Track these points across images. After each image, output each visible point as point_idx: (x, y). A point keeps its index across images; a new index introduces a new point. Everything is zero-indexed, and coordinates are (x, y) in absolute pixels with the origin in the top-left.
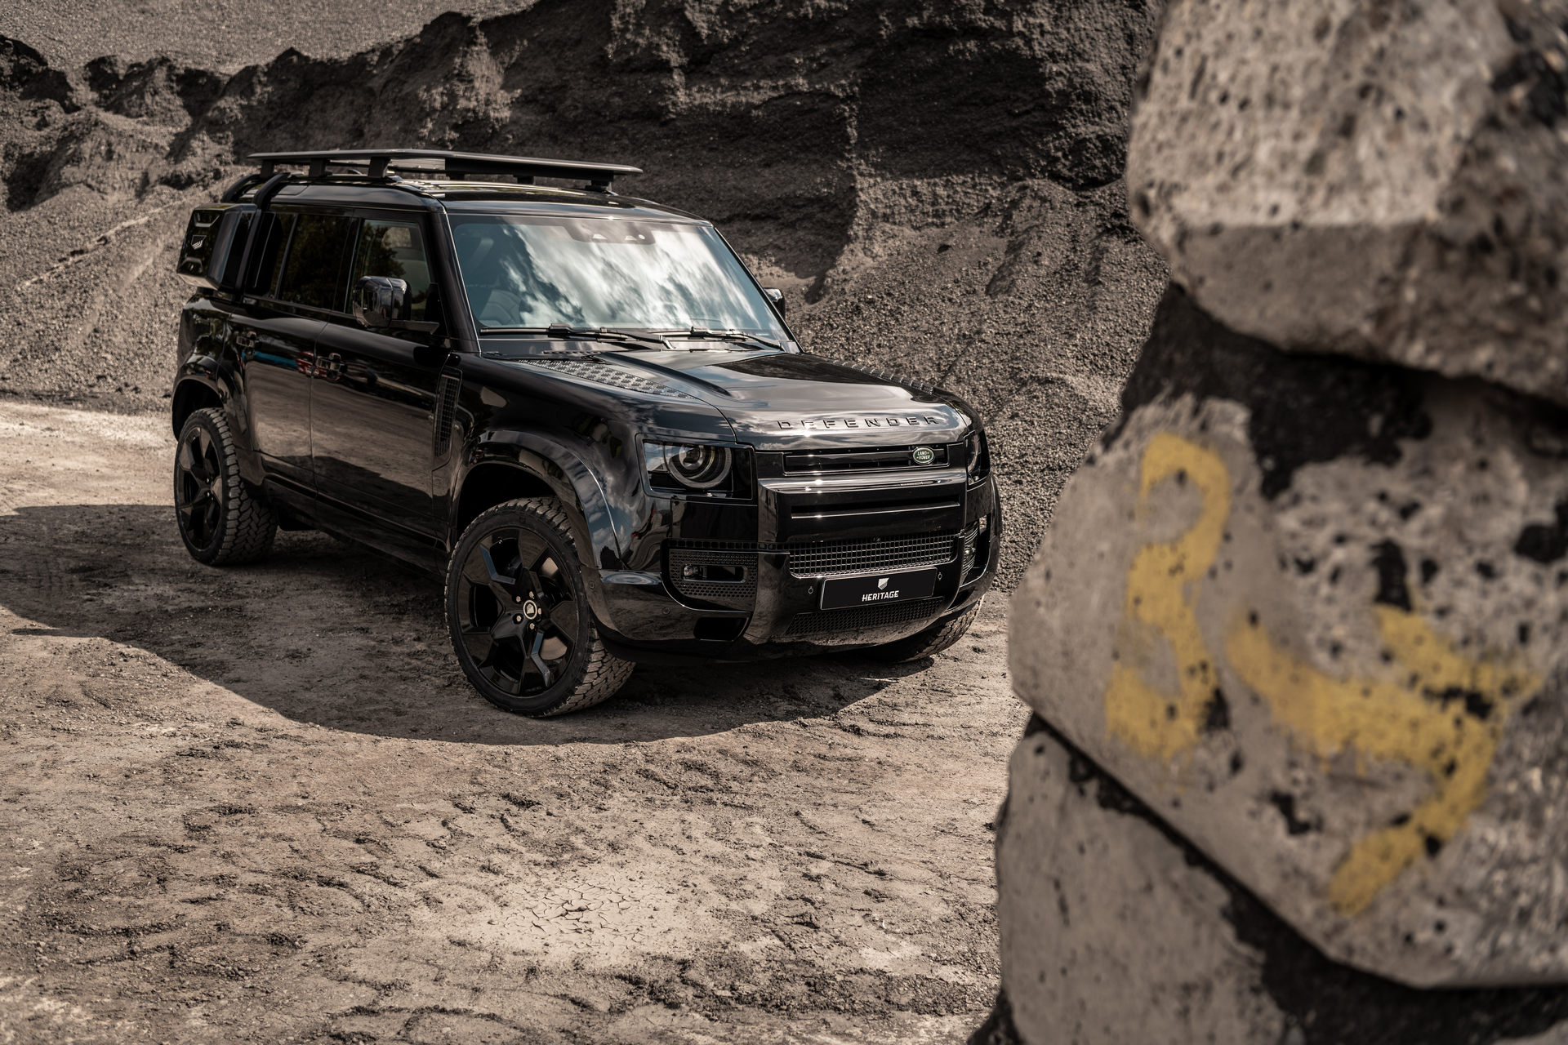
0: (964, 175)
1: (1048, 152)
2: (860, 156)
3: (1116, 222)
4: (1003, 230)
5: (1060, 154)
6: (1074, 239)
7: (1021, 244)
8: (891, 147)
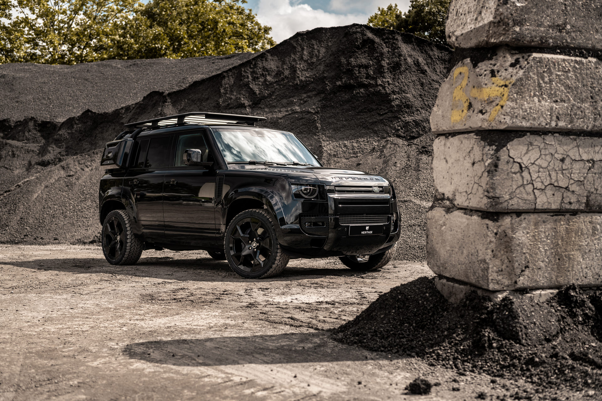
0: (363, 137)
1: (395, 127)
2: (323, 134)
3: (424, 150)
4: (380, 156)
5: (399, 128)
6: (408, 157)
7: (388, 160)
8: (334, 130)
